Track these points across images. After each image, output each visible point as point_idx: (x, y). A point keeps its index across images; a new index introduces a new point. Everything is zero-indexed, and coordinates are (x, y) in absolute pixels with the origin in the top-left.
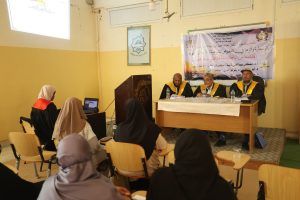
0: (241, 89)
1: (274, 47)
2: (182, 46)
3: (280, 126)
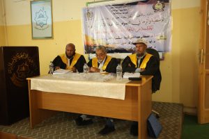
0: (135, 63)
1: (171, 18)
2: (82, 18)
3: (178, 101)
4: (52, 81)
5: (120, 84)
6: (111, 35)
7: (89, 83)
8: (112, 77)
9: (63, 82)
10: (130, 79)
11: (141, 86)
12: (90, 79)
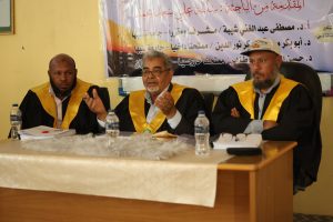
4: (20, 158)
5: (205, 167)
6: (186, 22)
7: (122, 165)
8: (184, 146)
9: (52, 160)
10: (230, 151)
11: (257, 171)
12: (125, 154)
